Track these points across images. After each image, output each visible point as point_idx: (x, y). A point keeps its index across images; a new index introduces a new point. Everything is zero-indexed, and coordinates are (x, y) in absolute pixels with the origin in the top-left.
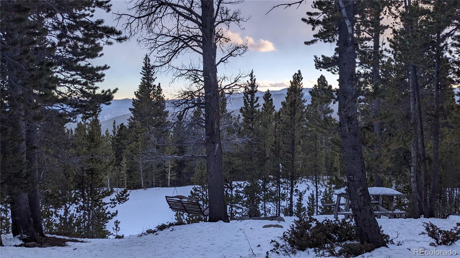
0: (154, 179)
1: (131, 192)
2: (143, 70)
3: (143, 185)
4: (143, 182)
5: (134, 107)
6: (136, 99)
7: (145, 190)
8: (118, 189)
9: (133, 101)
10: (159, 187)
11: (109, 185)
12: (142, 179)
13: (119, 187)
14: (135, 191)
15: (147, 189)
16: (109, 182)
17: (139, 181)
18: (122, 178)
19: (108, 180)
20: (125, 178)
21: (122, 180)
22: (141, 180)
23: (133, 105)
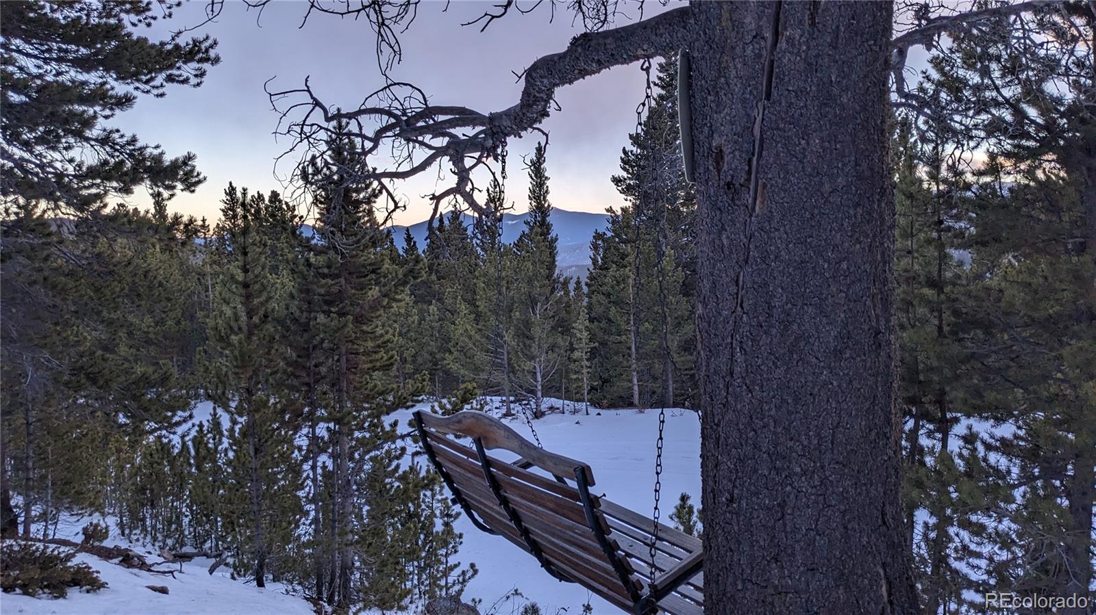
0: (671, 382)
1: (599, 414)
2: (661, 75)
3: (636, 396)
4: (636, 388)
5: (625, 175)
6: (632, 152)
7: (641, 412)
8: (567, 402)
9: (623, 156)
10: (683, 406)
11: (540, 388)
12: (635, 381)
13: (567, 398)
14: (613, 412)
15: (647, 411)
16: (539, 379)
17: (626, 384)
18: (576, 373)
19: (538, 375)
20: (585, 371)
21: (574, 377)
22: (631, 381)
23: (624, 169)
